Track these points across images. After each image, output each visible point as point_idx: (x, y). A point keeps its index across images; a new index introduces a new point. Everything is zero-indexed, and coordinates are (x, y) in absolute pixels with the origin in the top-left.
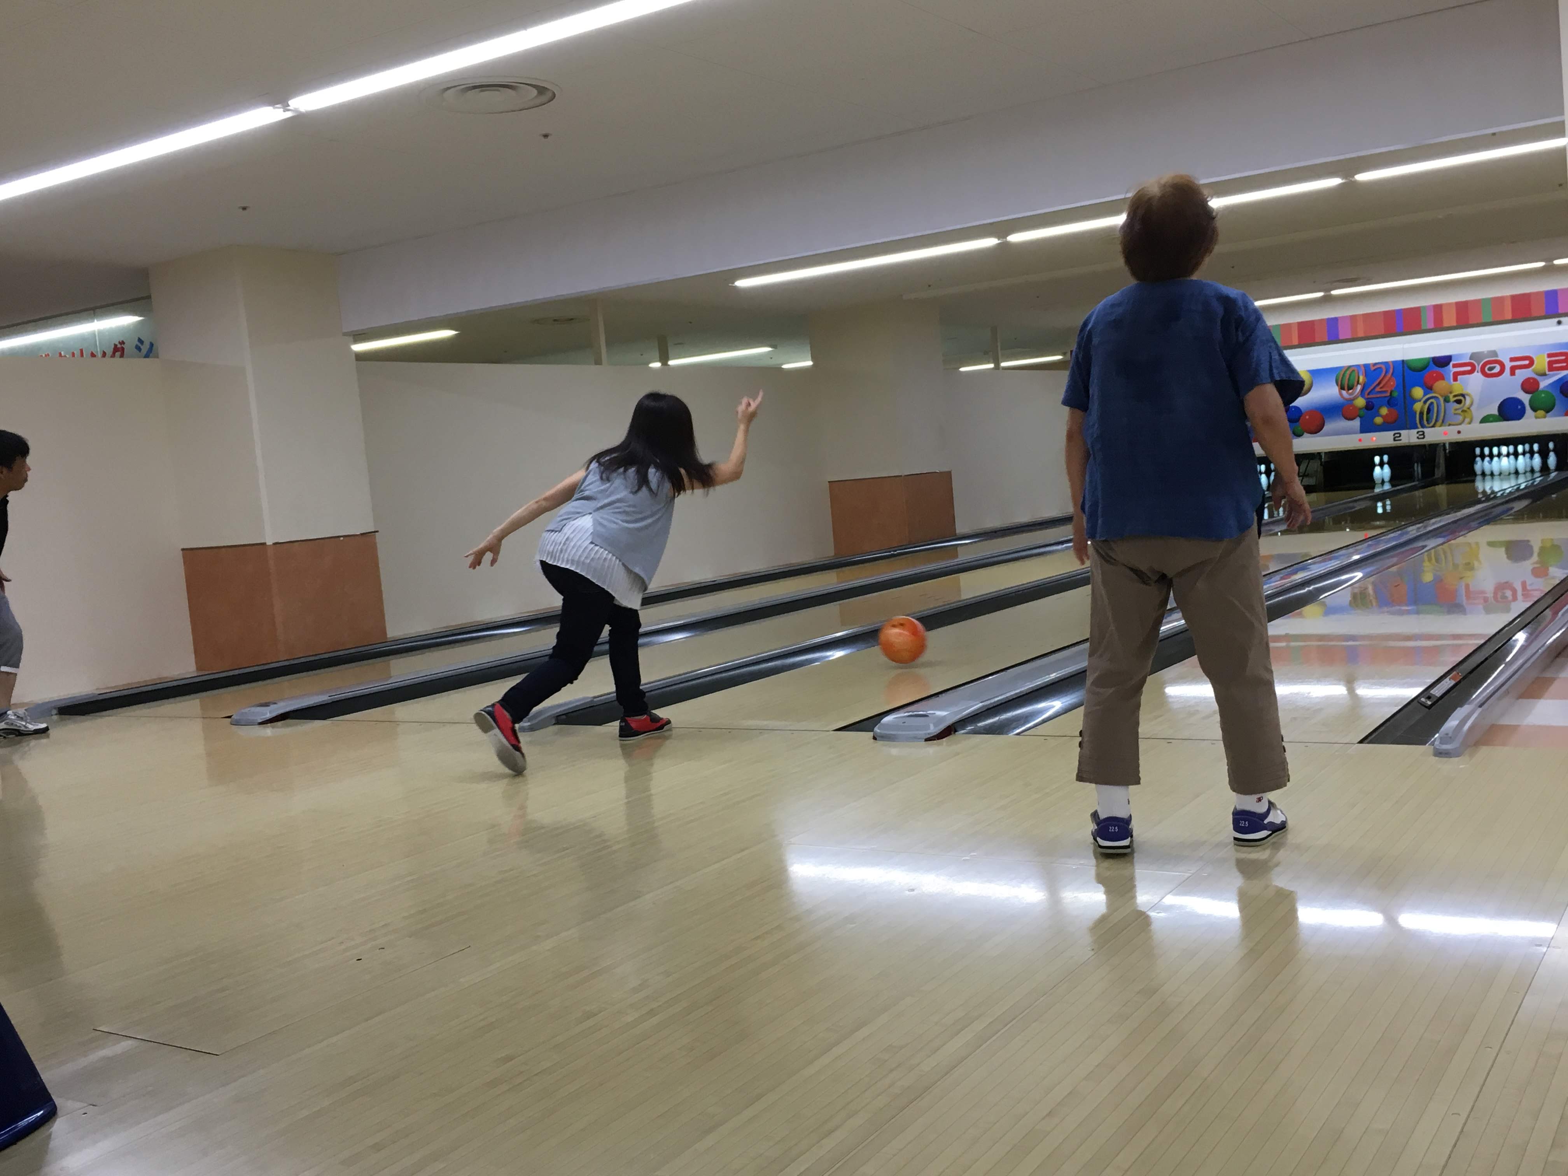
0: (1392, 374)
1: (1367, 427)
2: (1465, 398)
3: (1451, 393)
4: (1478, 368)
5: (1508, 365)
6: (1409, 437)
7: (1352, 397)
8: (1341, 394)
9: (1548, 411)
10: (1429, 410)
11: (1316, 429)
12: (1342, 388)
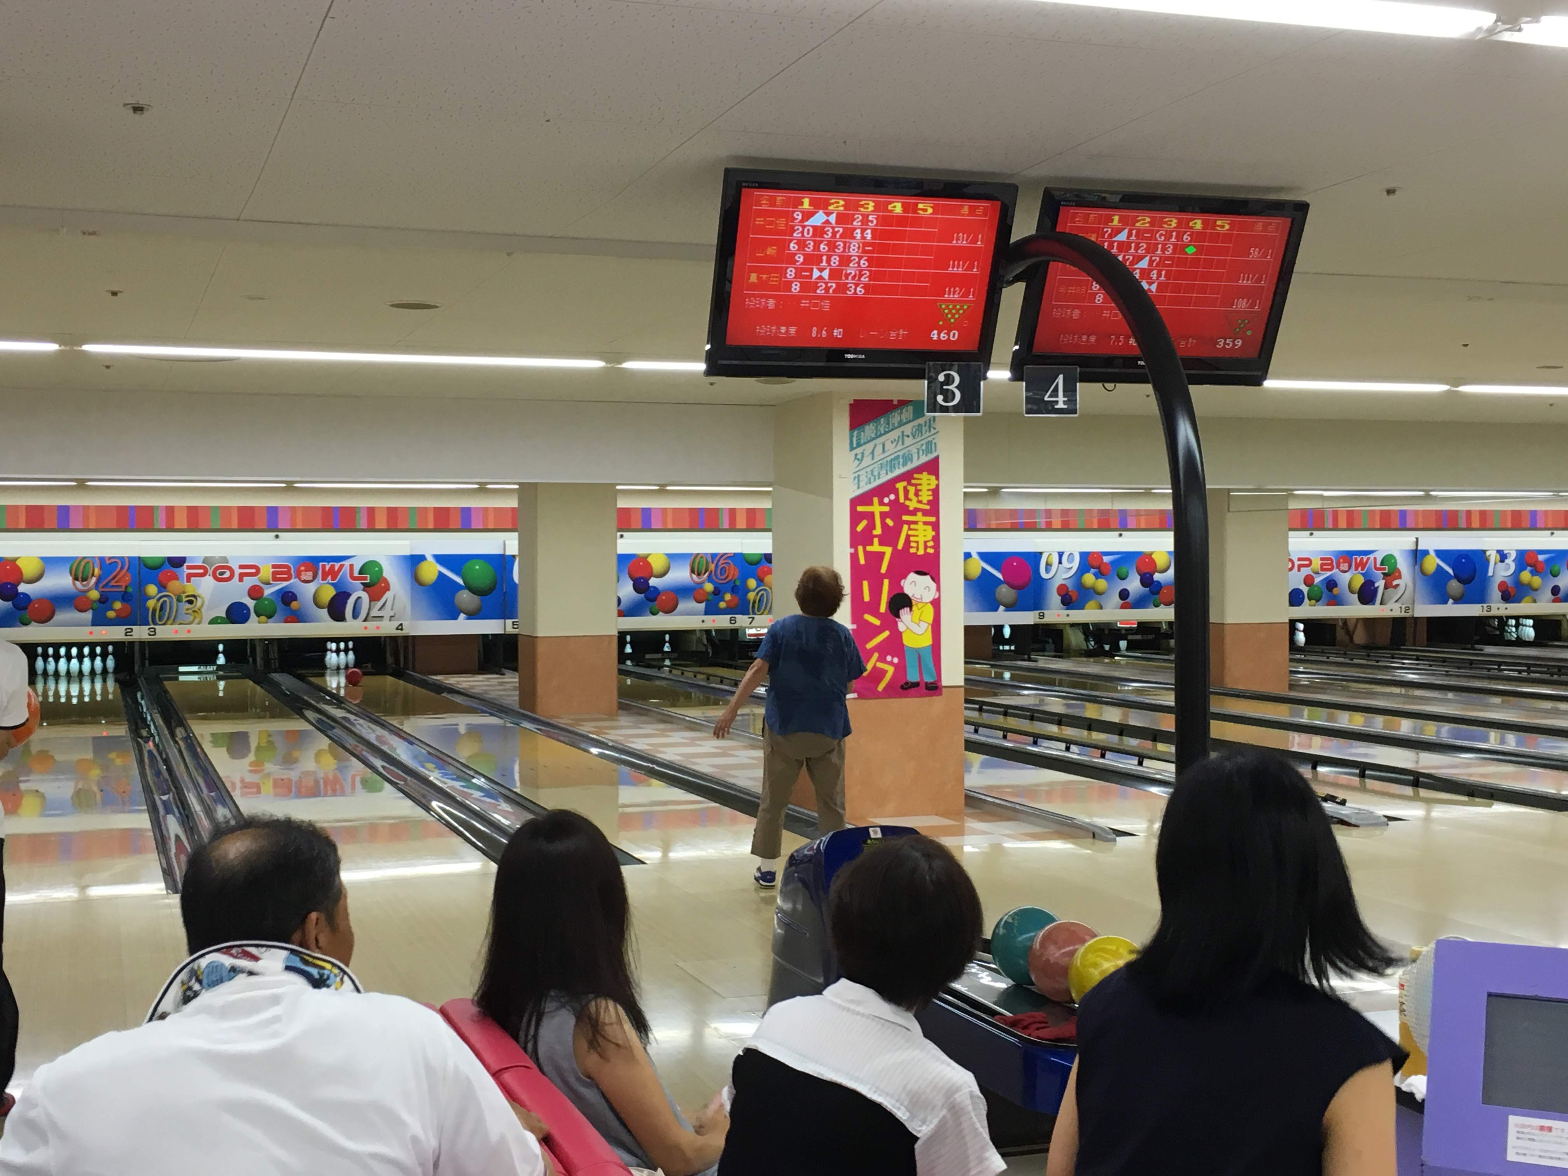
0: (128, 570)
1: (98, 621)
2: (196, 599)
3: (184, 593)
4: (210, 571)
5: (238, 571)
6: (140, 633)
7: (85, 588)
8: (74, 584)
9: (270, 617)
10: (162, 608)
11: (45, 618)
12: (76, 578)
